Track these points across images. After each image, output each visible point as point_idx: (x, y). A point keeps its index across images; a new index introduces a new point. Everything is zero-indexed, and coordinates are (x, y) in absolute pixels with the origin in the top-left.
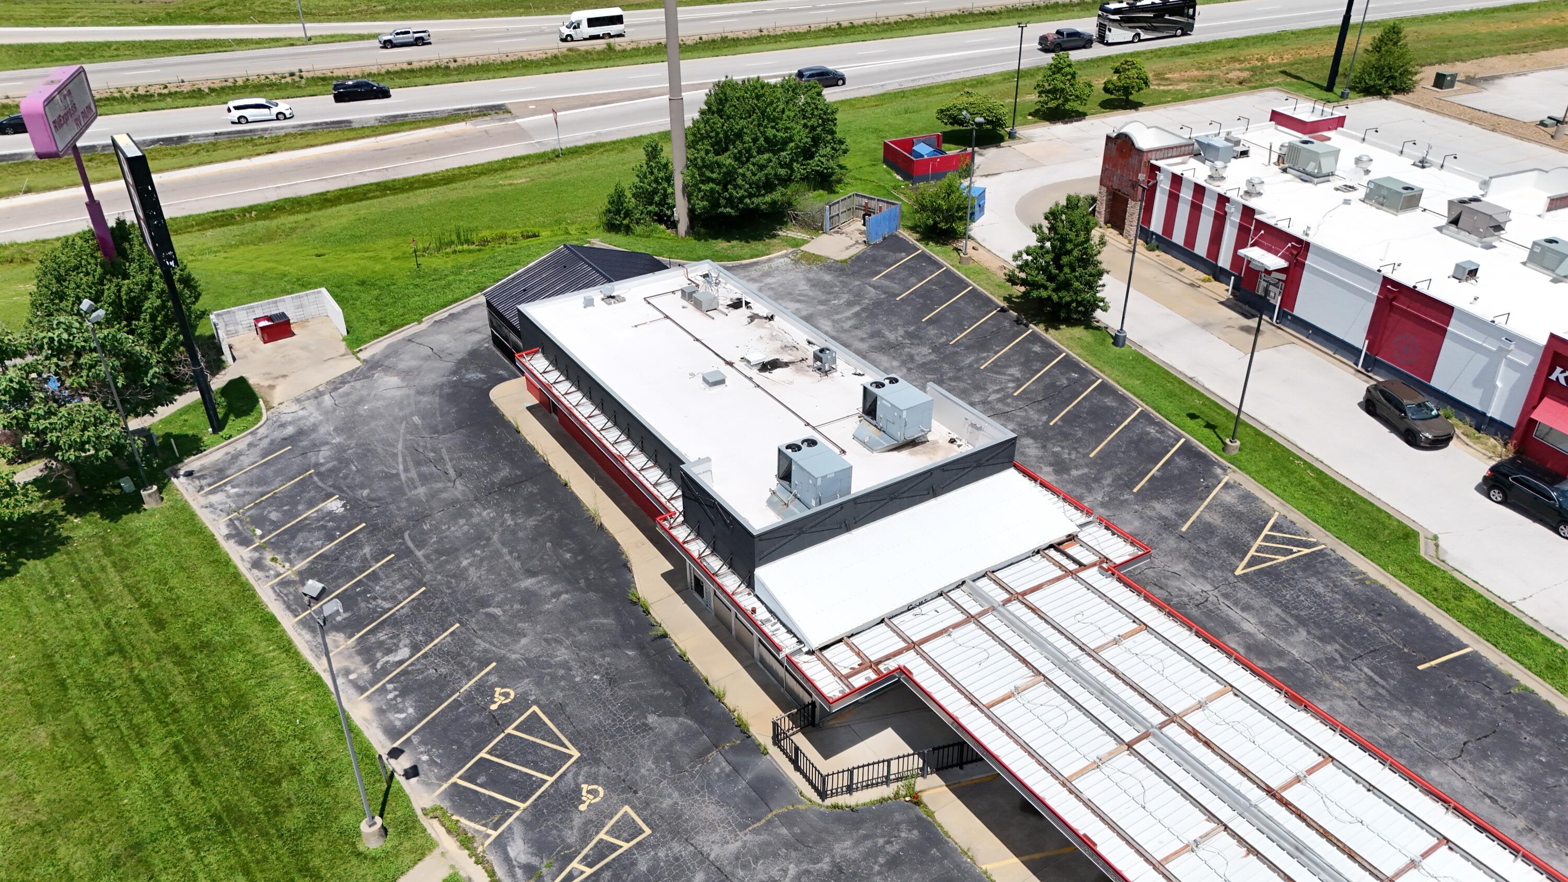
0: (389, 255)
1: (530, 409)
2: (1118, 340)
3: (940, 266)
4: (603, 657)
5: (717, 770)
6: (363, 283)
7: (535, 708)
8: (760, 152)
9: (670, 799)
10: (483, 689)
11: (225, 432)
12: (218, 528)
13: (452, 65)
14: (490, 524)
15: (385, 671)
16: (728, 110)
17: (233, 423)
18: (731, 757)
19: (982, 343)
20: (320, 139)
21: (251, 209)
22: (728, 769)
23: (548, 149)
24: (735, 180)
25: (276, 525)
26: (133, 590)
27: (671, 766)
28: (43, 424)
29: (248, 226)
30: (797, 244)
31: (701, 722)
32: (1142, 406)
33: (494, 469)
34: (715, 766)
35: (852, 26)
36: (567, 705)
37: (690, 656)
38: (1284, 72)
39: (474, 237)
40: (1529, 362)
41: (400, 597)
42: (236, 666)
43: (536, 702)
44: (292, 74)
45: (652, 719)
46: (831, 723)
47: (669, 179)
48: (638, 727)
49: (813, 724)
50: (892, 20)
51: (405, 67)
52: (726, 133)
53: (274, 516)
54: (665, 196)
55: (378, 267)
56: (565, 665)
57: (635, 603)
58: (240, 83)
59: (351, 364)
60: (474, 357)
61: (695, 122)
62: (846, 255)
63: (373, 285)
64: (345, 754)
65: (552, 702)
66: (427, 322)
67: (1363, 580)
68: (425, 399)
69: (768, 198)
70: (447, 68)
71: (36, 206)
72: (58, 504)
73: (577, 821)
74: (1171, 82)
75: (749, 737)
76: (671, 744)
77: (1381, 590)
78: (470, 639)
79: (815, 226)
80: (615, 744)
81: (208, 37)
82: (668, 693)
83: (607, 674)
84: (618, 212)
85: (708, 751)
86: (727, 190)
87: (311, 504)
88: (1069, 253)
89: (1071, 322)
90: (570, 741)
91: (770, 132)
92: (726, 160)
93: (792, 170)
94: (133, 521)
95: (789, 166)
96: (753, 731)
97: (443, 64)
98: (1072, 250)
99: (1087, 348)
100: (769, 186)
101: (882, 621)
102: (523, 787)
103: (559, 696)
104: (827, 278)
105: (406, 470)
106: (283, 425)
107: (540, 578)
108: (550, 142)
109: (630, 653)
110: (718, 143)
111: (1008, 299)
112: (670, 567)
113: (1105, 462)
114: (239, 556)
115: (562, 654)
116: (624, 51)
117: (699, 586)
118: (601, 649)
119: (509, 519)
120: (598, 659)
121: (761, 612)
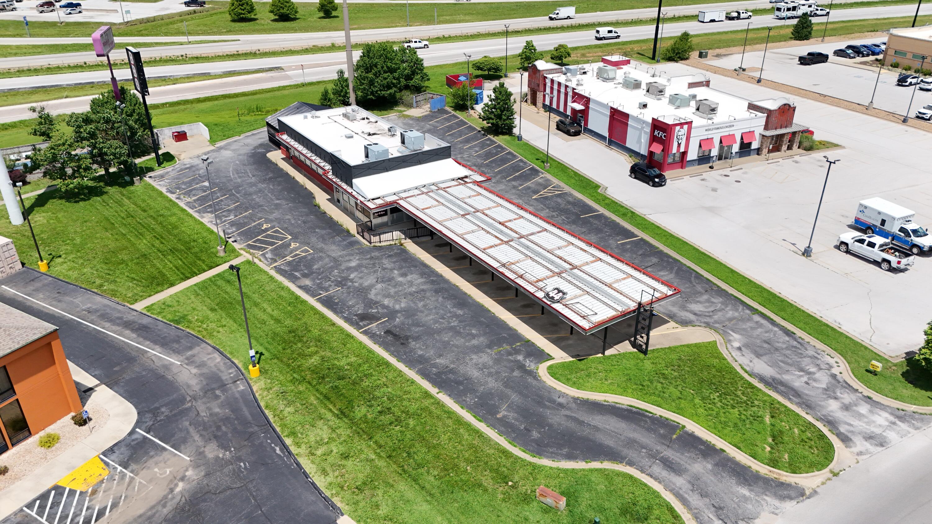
0: (227, 116)
1: (283, 159)
2: (520, 138)
3: (458, 118)
4: (303, 218)
6: (216, 125)
8: (385, 72)
9: (320, 245)
10: (261, 225)
11: (162, 166)
12: (164, 190)
13: (258, 52)
14: (265, 188)
15: (225, 221)
16: (371, 55)
17: (165, 164)
18: (342, 237)
19: (467, 141)
20: (196, 79)
21: (166, 104)
22: (341, 240)
23: (299, 83)
24: (374, 84)
25: (184, 189)
26: (135, 204)
27: (322, 239)
28: (102, 145)
29: (165, 109)
30: (401, 111)
31: (333, 231)
32: (521, 157)
33: (267, 174)
34: (337, 239)
35: (450, 37)
36: (289, 227)
37: (333, 217)
38: (639, 53)
39: (264, 110)
40: (648, 130)
41: (231, 205)
42: (173, 219)
43: (278, 227)
44: (182, 56)
45: (317, 230)
46: (378, 230)
47: (347, 86)
48: (312, 232)
49: (371, 230)
50: (469, 34)
51: (236, 53)
52: (370, 64)
53: (183, 187)
54: (346, 93)
55: (223, 120)
56: (289, 219)
57: (315, 206)
58: (158, 59)
59: (212, 148)
60: (261, 145)
61: (358, 61)
62: (421, 115)
63: (220, 125)
64: (212, 237)
65: (283, 227)
66: (242, 136)
67: (575, 198)
68: (240, 157)
69: (388, 92)
70: (255, 53)
71: (71, 102)
72: (102, 184)
73: (289, 250)
74: (587, 57)
75: (349, 233)
76: (323, 235)
77: (580, 201)
78: (255, 214)
79: (410, 106)
80: (304, 235)
81: (141, 41)
82: (324, 225)
83: (303, 221)
84: (325, 99)
85: (335, 237)
87: (197, 184)
89: (503, 134)
90: (288, 235)
91: (389, 64)
92: (370, 75)
93: (400, 82)
94: (132, 188)
95: (398, 79)
96: (351, 231)
97: (253, 52)
99: (508, 142)
100: (389, 87)
101: (391, 194)
102: (272, 244)
103: (286, 226)
104: (411, 122)
105: (233, 175)
106: (185, 165)
107: (282, 200)
108: (300, 80)
109: (312, 217)
110: (367, 68)
111: (482, 128)
112: (329, 197)
113: (500, 172)
114: (173, 197)
115: (288, 217)
116: (340, 46)
117: (339, 201)
118: (302, 216)
119: (271, 187)
120: (301, 218)
121: (354, 193)
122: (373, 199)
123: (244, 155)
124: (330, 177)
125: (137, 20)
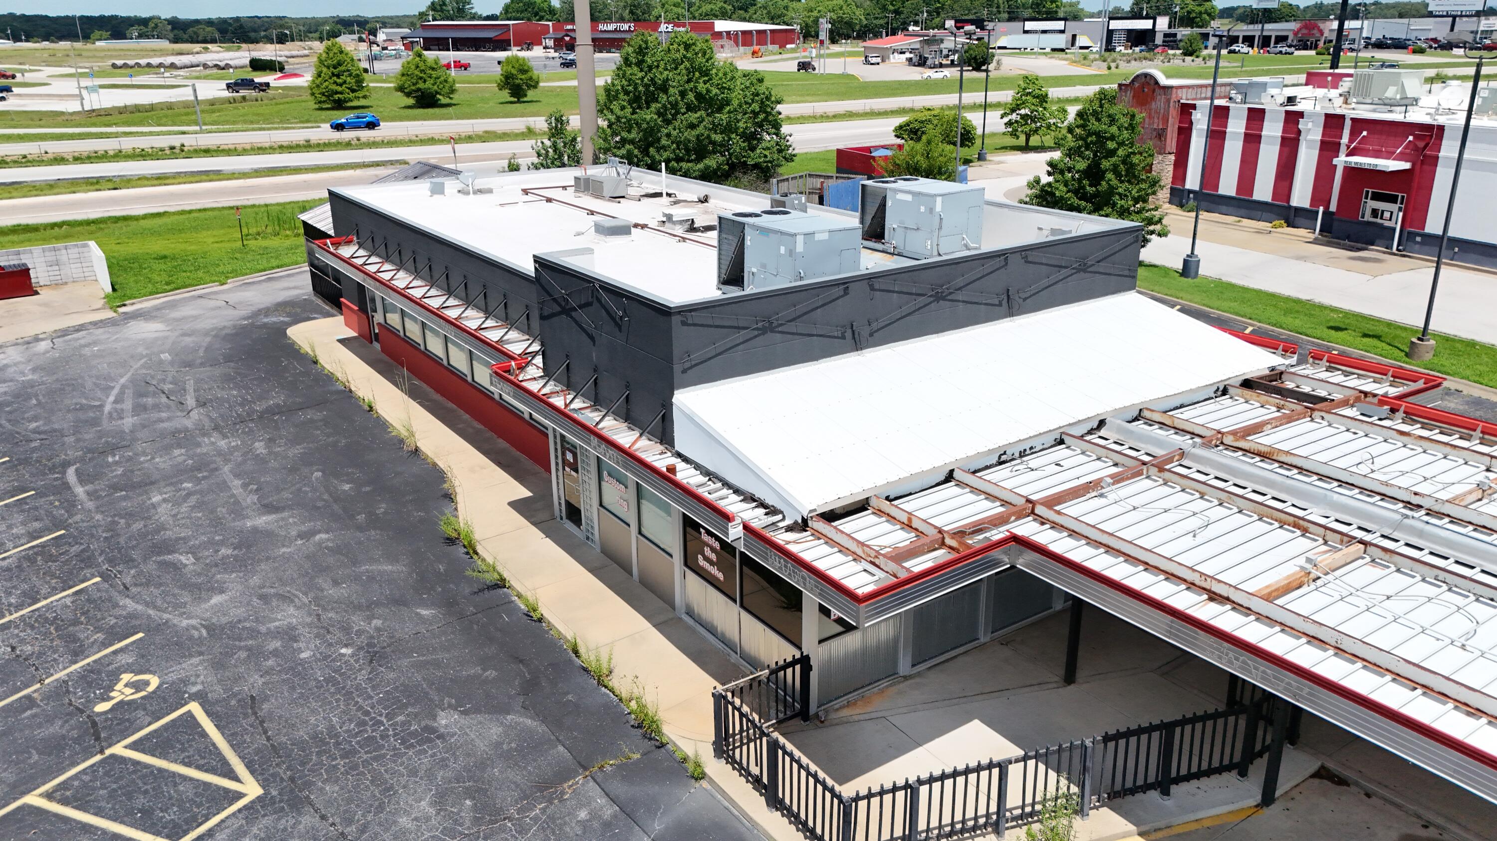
0: (210, 240)
1: (344, 341)
2: (1189, 267)
4: (370, 619)
5: (583, 815)
7: (195, 708)
8: (690, 108)
10: (95, 677)
14: (226, 453)
18: (620, 788)
22: (609, 811)
24: (659, 140)
27: (475, 808)
31: (554, 721)
32: (1252, 325)
33: (261, 399)
34: (581, 806)
36: (266, 699)
37: (545, 611)
41: (10, 545)
43: (200, 697)
44: (172, 149)
45: (445, 720)
46: (845, 713)
48: (414, 734)
49: (804, 714)
52: (647, 86)
55: (191, 247)
56: (289, 635)
57: (451, 541)
59: (103, 315)
60: (280, 306)
63: (175, 259)
65: (235, 695)
66: (233, 283)
68: (190, 339)
70: (348, 144)
75: (662, 745)
76: (482, 765)
78: (110, 599)
80: (355, 767)
82: (491, 674)
83: (370, 645)
85: (564, 775)
86: (648, 155)
88: (1112, 153)
90: (249, 766)
91: (702, 87)
92: (649, 115)
96: (671, 731)
98: (1116, 150)
101: (949, 477)
103: (254, 684)
105: (118, 401)
107: (286, 514)
109: (424, 612)
110: (637, 98)
112: (523, 492)
115: (288, 617)
117: (574, 513)
118: (368, 608)
119: (260, 447)
120: (358, 622)
121: (686, 475)
122: (831, 516)
123: (206, 333)
124: (534, 387)
125: (114, 108)
